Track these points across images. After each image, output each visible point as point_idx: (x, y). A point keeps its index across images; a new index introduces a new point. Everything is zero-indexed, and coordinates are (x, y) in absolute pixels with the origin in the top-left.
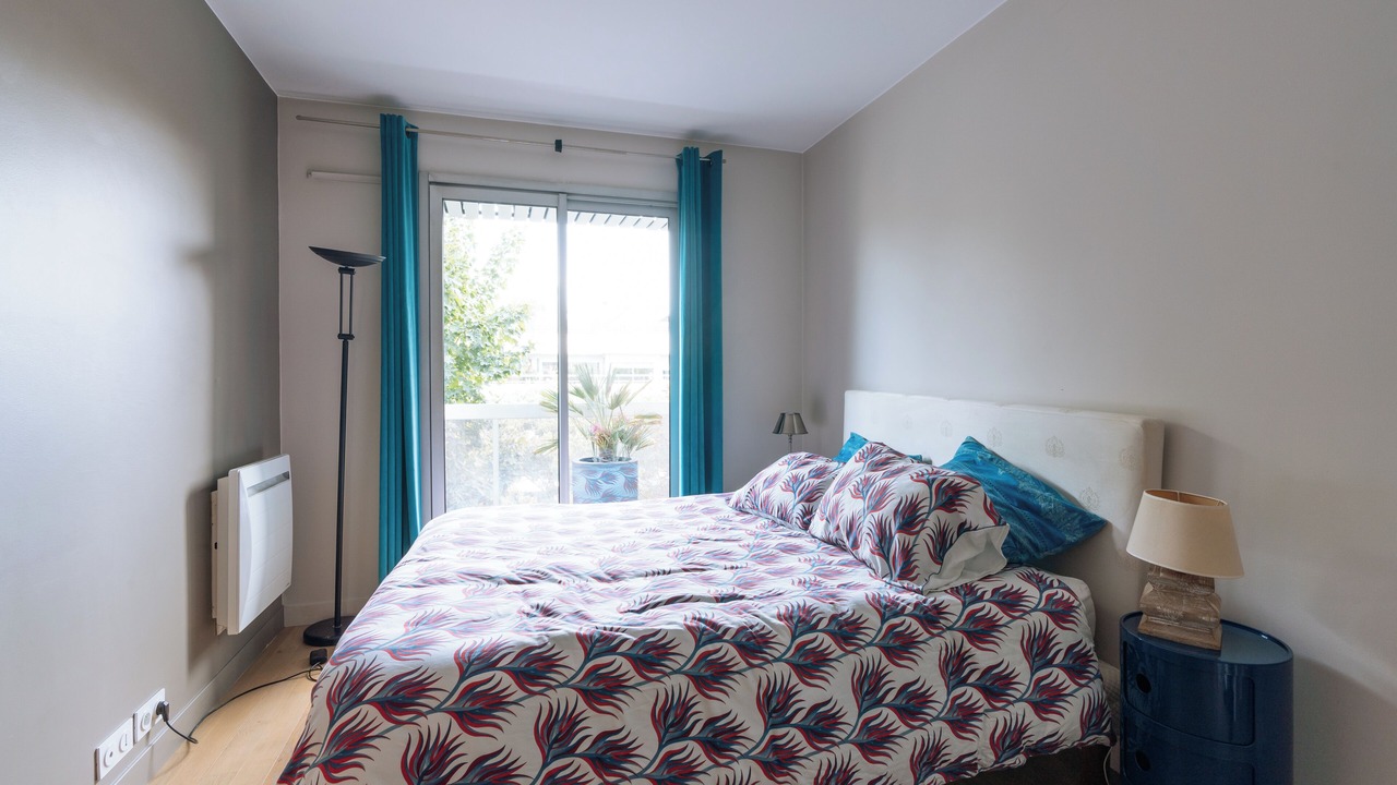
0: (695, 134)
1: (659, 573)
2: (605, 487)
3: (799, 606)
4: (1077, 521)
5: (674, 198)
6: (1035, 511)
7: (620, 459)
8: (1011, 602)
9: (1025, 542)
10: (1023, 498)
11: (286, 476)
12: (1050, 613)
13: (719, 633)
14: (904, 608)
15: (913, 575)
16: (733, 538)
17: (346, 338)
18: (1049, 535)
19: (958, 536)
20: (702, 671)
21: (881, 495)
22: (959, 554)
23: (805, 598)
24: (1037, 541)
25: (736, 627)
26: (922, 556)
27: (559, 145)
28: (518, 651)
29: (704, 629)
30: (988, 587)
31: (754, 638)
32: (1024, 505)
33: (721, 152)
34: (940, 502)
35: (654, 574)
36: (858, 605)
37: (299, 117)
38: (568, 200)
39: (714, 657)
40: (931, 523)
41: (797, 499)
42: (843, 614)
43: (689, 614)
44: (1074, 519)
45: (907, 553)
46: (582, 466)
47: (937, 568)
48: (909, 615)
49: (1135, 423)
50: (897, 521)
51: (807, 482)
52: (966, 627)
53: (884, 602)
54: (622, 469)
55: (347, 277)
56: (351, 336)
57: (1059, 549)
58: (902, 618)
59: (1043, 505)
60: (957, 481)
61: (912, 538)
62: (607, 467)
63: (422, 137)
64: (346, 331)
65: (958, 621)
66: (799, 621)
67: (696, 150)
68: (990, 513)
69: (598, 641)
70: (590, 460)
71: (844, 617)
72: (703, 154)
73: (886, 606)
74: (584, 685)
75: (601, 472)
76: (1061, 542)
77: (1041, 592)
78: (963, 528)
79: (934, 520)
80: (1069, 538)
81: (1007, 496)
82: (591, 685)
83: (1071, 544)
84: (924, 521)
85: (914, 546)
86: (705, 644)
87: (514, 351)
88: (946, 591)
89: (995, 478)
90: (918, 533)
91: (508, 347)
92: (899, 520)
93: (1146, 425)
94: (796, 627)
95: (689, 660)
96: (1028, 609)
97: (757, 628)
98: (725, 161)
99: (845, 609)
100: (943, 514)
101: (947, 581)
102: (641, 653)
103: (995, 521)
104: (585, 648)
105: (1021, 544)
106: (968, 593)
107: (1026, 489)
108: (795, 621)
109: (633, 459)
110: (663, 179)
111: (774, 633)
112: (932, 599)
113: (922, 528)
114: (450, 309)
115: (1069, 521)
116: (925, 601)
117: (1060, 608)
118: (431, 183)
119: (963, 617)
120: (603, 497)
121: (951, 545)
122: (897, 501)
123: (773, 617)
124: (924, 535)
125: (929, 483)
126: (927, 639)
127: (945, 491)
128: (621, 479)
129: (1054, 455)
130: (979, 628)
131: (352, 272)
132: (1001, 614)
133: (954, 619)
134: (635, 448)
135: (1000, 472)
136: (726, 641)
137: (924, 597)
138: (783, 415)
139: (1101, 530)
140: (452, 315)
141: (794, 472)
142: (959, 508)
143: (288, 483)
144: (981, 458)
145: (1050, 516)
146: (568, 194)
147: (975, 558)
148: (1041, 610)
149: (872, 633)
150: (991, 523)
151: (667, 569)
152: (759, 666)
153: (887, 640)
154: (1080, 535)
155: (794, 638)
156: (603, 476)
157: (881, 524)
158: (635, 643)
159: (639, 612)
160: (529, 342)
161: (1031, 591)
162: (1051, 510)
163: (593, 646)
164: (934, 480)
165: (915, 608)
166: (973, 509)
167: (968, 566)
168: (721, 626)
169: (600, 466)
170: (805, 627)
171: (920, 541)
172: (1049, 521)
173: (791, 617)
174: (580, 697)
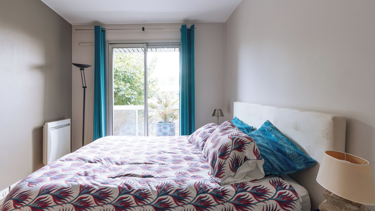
0: (186, 21)
1: (136, 164)
2: (164, 131)
3: (167, 184)
4: (302, 160)
5: (180, 41)
6: (284, 154)
7: (170, 122)
8: (260, 193)
9: (276, 167)
10: (280, 147)
11: (69, 124)
12: (279, 202)
13: (130, 191)
14: (209, 190)
15: (221, 176)
16: (175, 152)
17: (85, 88)
18: (288, 165)
19: (244, 161)
20: (119, 204)
21: (217, 142)
22: (243, 169)
23: (171, 180)
24: (283, 167)
25: (137, 189)
26: (227, 168)
27: (143, 29)
28: (59, 188)
29: (125, 189)
30: (252, 185)
31: (142, 194)
32: (279, 150)
33: (194, 25)
34: (236, 147)
35: (134, 163)
36: (190, 187)
37: (76, 30)
38: (147, 45)
39: (125, 200)
40: (232, 155)
41: (203, 140)
42: (182, 189)
43: (124, 182)
44: (301, 159)
45: (220, 166)
46: (159, 124)
47: (233, 174)
48: (210, 194)
49: (329, 118)
50: (219, 153)
51: (207, 134)
52: (235, 202)
53: (201, 186)
54: (169, 126)
55: (82, 71)
56: (86, 87)
57: (294, 171)
58: (206, 194)
59: (287, 151)
60: (243, 139)
61: (224, 161)
62: (165, 125)
63: (107, 32)
64: (84, 86)
65: (232, 199)
66: (163, 190)
67: (185, 26)
68: (255, 153)
69: (86, 188)
70: (162, 122)
71: (182, 191)
72: (189, 27)
73: (201, 188)
74: (76, 204)
75: (163, 126)
76: (294, 169)
77: (277, 191)
78: (246, 159)
79: (233, 154)
80: (299, 167)
81: (273, 146)
82: (79, 204)
83: (299, 170)
84: (229, 154)
85: (224, 164)
86: (123, 194)
87: (154, 90)
88: (232, 185)
89: (270, 138)
90: (226, 159)
91: (153, 89)
92: (220, 153)
93: (335, 119)
94: (161, 192)
95: (115, 200)
96: (267, 198)
97: (145, 191)
98: (196, 28)
99: (184, 187)
100: (237, 153)
101: (235, 180)
102: (98, 195)
103: (257, 157)
104: (80, 190)
105: (275, 167)
106: (241, 187)
107: (281, 144)
108: (161, 189)
109: (174, 122)
110: (176, 35)
111: (151, 193)
112: (223, 188)
113: (228, 157)
114: (136, 79)
115: (298, 160)
116: (219, 188)
117: (285, 200)
118: (109, 44)
119: (235, 198)
120: (163, 134)
121: (241, 165)
122: (221, 145)
123: (155, 187)
124: (228, 160)
125: (233, 139)
126: (216, 205)
127: (238, 143)
128: (169, 129)
129: (296, 130)
130: (241, 203)
131: (83, 69)
132: (253, 199)
133: (230, 198)
134: (175, 119)
135: (273, 136)
136: (131, 194)
137: (220, 186)
138: (215, 110)
139: (314, 166)
140: (137, 81)
141: (205, 130)
142: (244, 150)
143: (70, 127)
144: (268, 129)
145: (290, 157)
146: (147, 43)
147: (251, 171)
148: (274, 200)
149: (192, 199)
150: (255, 158)
151: (139, 163)
152: (141, 206)
153: (197, 202)
154: (303, 167)
155: (158, 196)
156: (163, 127)
157: (214, 154)
158: (98, 191)
159: (113, 178)
160: (158, 88)
161: (272, 190)
162: (291, 154)
163: (83, 190)
164: (235, 138)
165: (213, 191)
166: (248, 152)
167: (248, 174)
168: (132, 188)
169: (164, 124)
170: (164, 193)
171: (227, 162)
172: (290, 159)
173: (161, 188)
174: (74, 208)
